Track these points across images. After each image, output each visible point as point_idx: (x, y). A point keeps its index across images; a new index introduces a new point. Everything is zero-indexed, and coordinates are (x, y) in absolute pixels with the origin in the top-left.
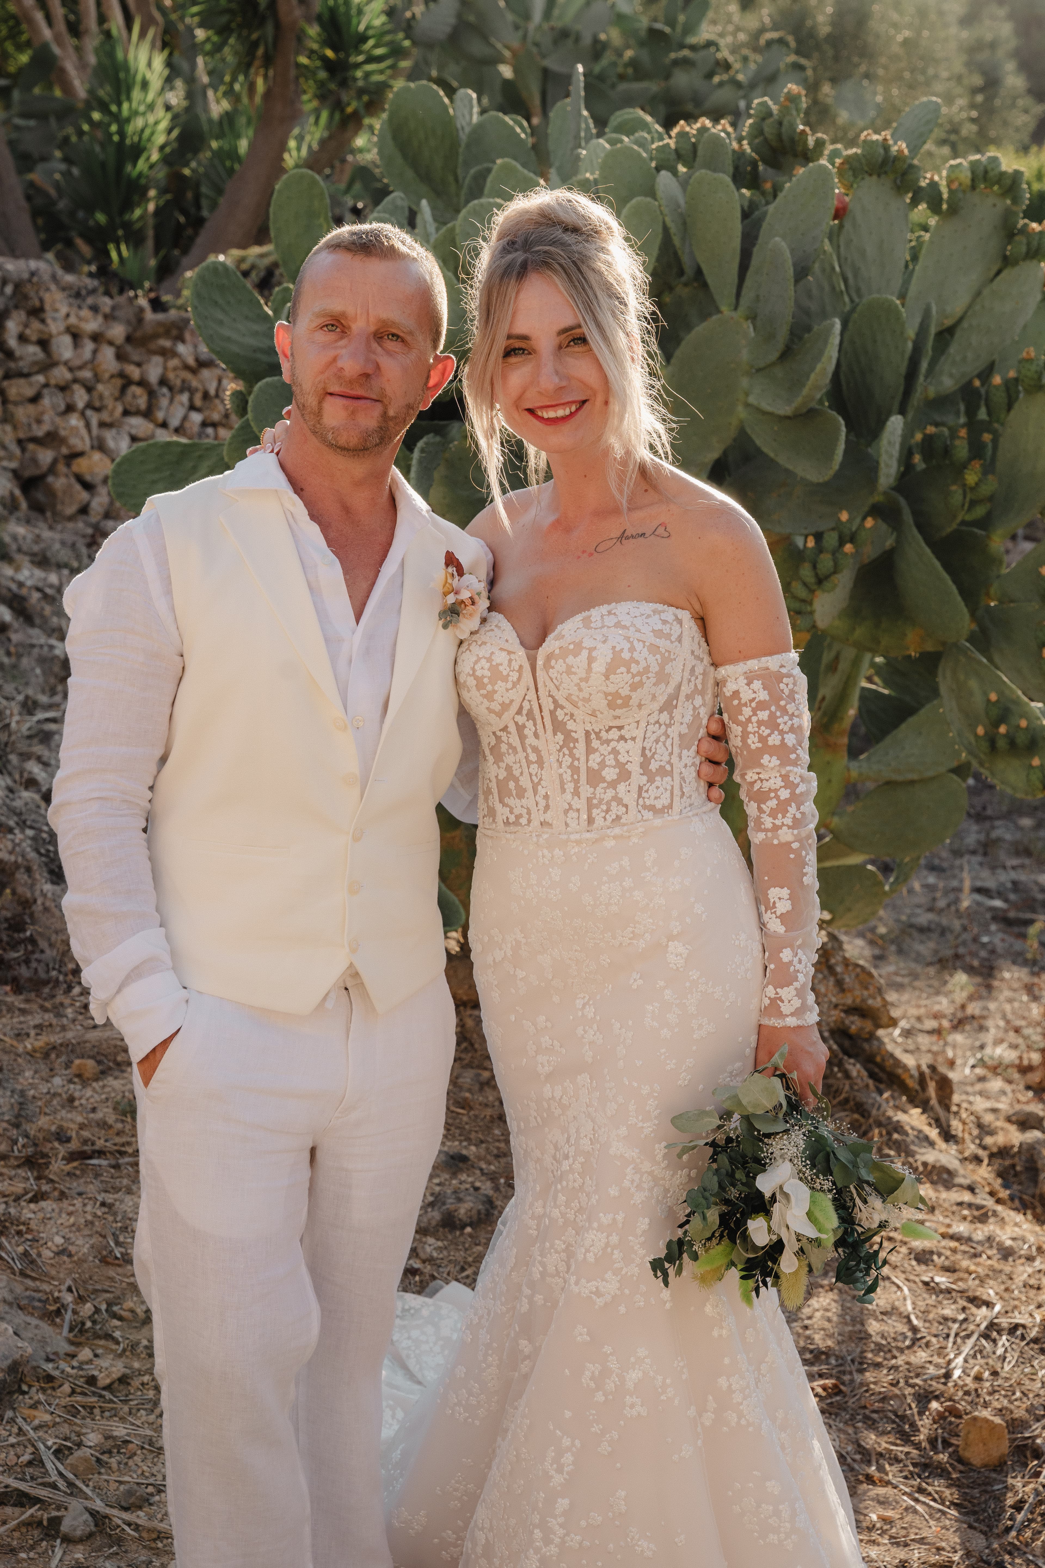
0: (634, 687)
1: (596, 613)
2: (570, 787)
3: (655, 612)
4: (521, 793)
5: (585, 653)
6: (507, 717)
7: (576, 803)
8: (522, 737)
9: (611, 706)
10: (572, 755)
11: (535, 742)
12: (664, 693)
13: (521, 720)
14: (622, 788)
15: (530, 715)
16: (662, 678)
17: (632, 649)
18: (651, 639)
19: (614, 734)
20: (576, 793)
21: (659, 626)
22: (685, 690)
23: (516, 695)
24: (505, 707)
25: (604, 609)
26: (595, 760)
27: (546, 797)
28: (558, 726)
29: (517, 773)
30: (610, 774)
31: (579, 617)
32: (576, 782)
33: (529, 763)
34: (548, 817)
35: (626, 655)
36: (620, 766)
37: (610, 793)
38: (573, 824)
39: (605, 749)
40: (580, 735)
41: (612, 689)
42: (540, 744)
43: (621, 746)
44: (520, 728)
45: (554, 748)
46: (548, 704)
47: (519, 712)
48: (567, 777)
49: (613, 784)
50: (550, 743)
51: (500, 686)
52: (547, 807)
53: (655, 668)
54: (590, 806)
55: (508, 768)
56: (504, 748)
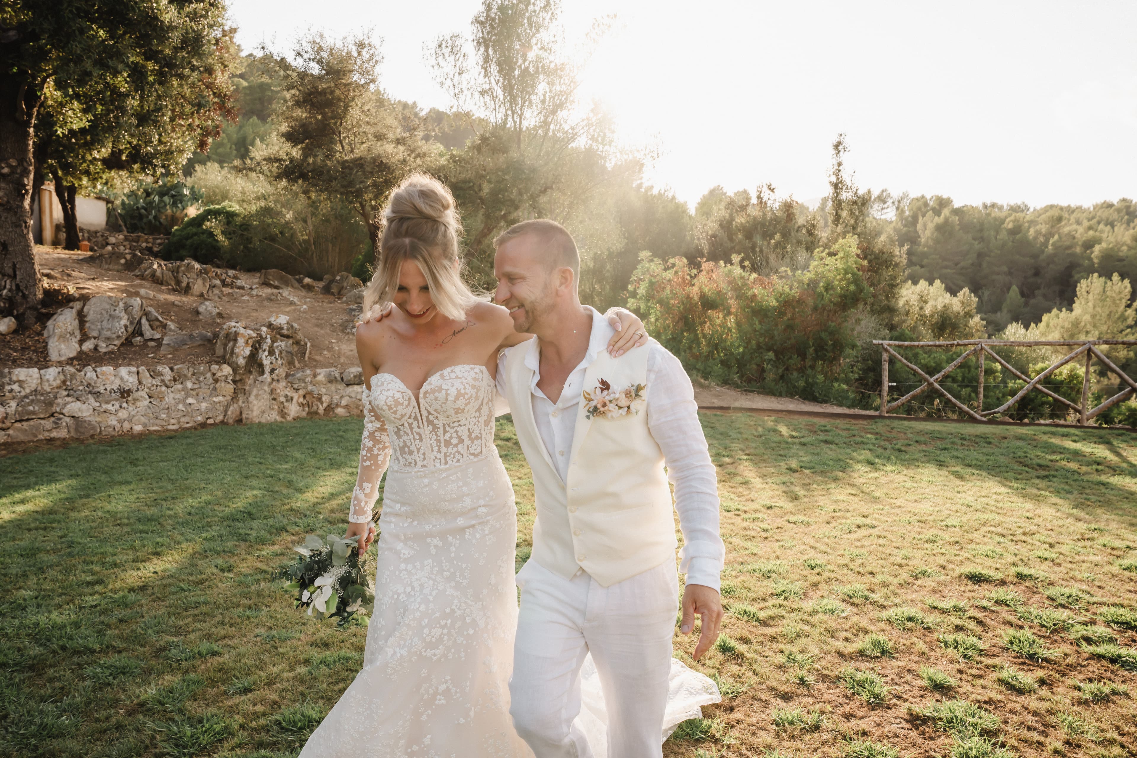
0: (466, 405)
1: (446, 372)
2: (436, 449)
3: (472, 369)
4: (411, 453)
5: (444, 392)
6: (403, 421)
7: (439, 456)
8: (411, 429)
9: (456, 413)
10: (436, 435)
11: (418, 430)
12: (477, 405)
13: (410, 421)
14: (460, 447)
15: (416, 418)
16: (477, 398)
17: (465, 388)
18: (472, 382)
19: (456, 424)
20: (439, 451)
21: (474, 376)
22: (486, 401)
23: (408, 411)
24: (403, 416)
25: (449, 369)
26: (447, 436)
27: (424, 454)
28: (430, 422)
29: (409, 444)
30: (455, 441)
31: (438, 374)
32: (439, 447)
33: (415, 440)
34: (425, 463)
35: (463, 391)
36: (459, 437)
37: (455, 449)
38: (438, 465)
39: (452, 431)
40: (440, 425)
41: (457, 406)
42: (421, 431)
43: (459, 429)
44: (410, 425)
45: (427, 432)
46: (425, 413)
47: (410, 417)
48: (434, 444)
49: (456, 446)
50: (426, 430)
51: (400, 408)
52: (424, 459)
53: (474, 395)
54: (446, 456)
55: (404, 442)
56: (402, 433)
